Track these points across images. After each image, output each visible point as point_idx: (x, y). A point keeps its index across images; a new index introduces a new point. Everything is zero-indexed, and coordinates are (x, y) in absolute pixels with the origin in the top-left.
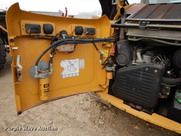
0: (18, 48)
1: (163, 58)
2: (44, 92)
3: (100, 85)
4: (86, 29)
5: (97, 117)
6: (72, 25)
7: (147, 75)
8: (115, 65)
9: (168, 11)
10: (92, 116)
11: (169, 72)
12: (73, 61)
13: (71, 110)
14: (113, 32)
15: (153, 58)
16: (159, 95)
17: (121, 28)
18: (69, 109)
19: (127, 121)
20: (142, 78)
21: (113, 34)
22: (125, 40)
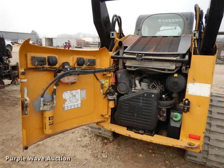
0: (27, 81)
1: (158, 84)
2: (49, 125)
3: (102, 115)
4: (87, 60)
5: (99, 152)
6: (73, 57)
7: (146, 100)
8: (116, 94)
9: (158, 45)
10: (93, 152)
11: (164, 96)
12: (75, 92)
13: (68, 149)
14: (112, 62)
15: (150, 84)
16: (158, 117)
17: (120, 60)
18: (66, 148)
19: (131, 151)
20: (142, 103)
21: (113, 64)
22: (124, 70)
